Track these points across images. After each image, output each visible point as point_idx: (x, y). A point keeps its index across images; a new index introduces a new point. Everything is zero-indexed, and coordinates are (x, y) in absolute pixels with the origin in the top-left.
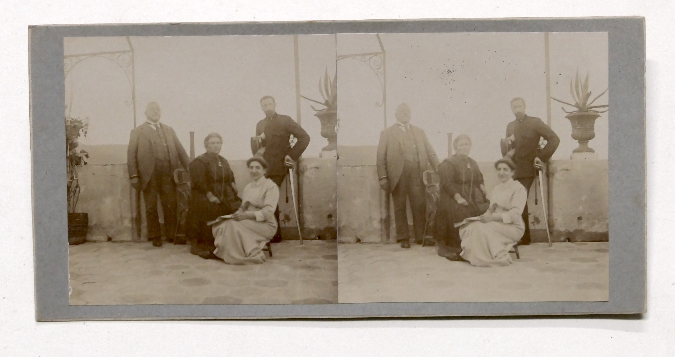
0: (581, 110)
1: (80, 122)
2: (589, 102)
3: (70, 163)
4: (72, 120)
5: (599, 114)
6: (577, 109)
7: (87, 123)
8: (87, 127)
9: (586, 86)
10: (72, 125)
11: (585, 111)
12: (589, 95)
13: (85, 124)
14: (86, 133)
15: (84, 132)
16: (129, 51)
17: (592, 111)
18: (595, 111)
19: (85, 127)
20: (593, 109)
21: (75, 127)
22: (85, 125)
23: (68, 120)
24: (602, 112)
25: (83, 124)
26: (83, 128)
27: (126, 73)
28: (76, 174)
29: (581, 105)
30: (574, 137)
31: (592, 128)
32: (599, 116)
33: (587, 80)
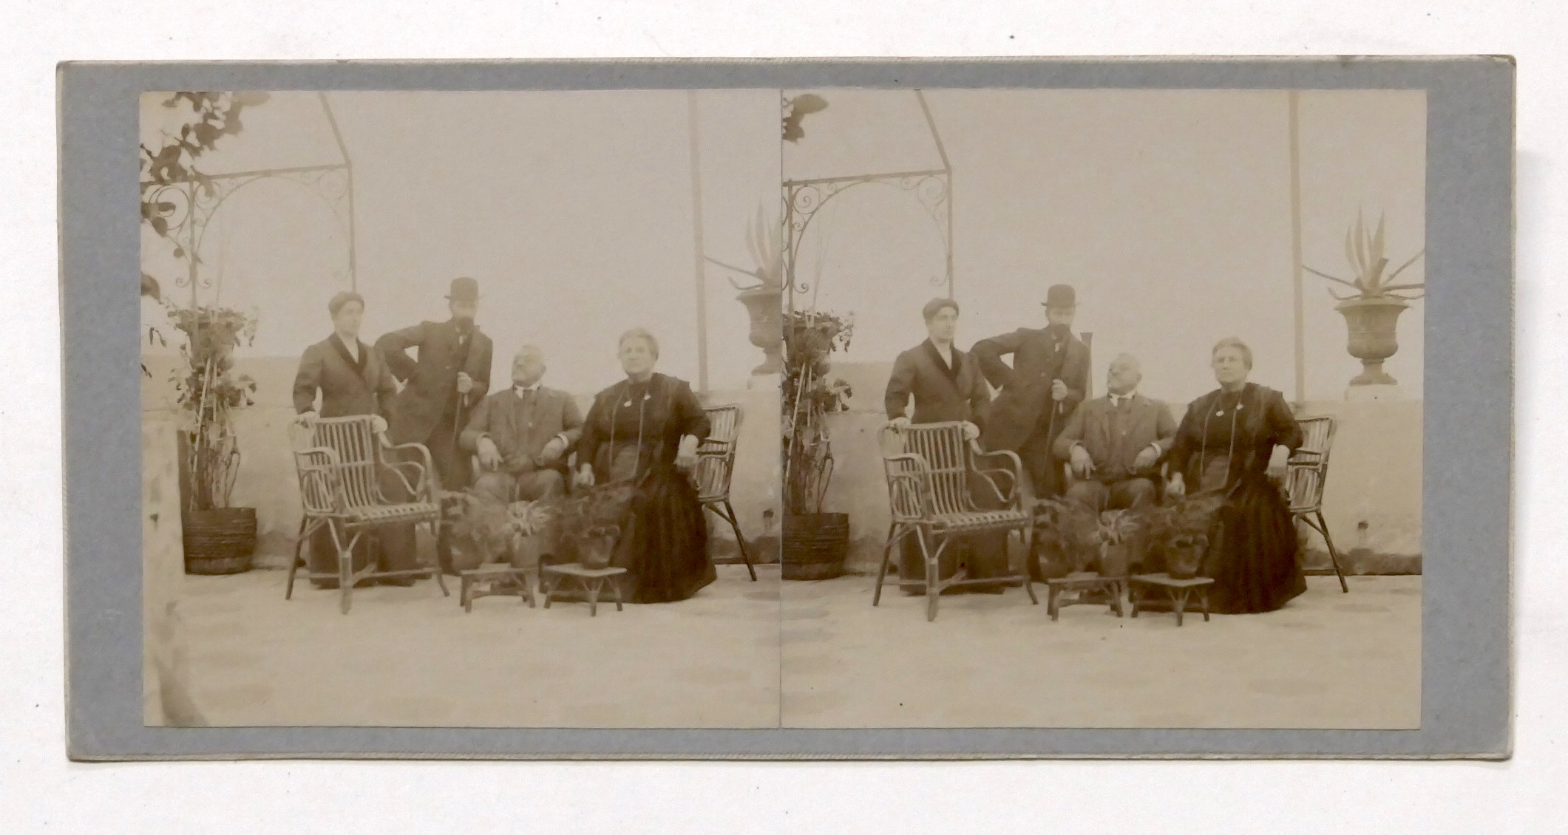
0: (1366, 294)
1: (835, 321)
2: (1383, 278)
3: (814, 408)
4: (818, 316)
5: (1407, 302)
6: (1358, 292)
7: (850, 323)
8: (851, 331)
9: (1378, 244)
10: (819, 328)
11: (1377, 297)
12: (1383, 262)
13: (846, 324)
14: (848, 344)
15: (249, 336)
16: (941, 172)
17: (1392, 296)
18: (1397, 297)
19: (847, 331)
20: (1393, 292)
21: (824, 330)
22: (847, 327)
23: (809, 316)
24: (1413, 298)
25: (842, 324)
26: (840, 334)
27: (935, 218)
28: (231, 424)
29: (1366, 285)
30: (1355, 353)
31: (1391, 333)
32: (1406, 307)
33: (1380, 231)
